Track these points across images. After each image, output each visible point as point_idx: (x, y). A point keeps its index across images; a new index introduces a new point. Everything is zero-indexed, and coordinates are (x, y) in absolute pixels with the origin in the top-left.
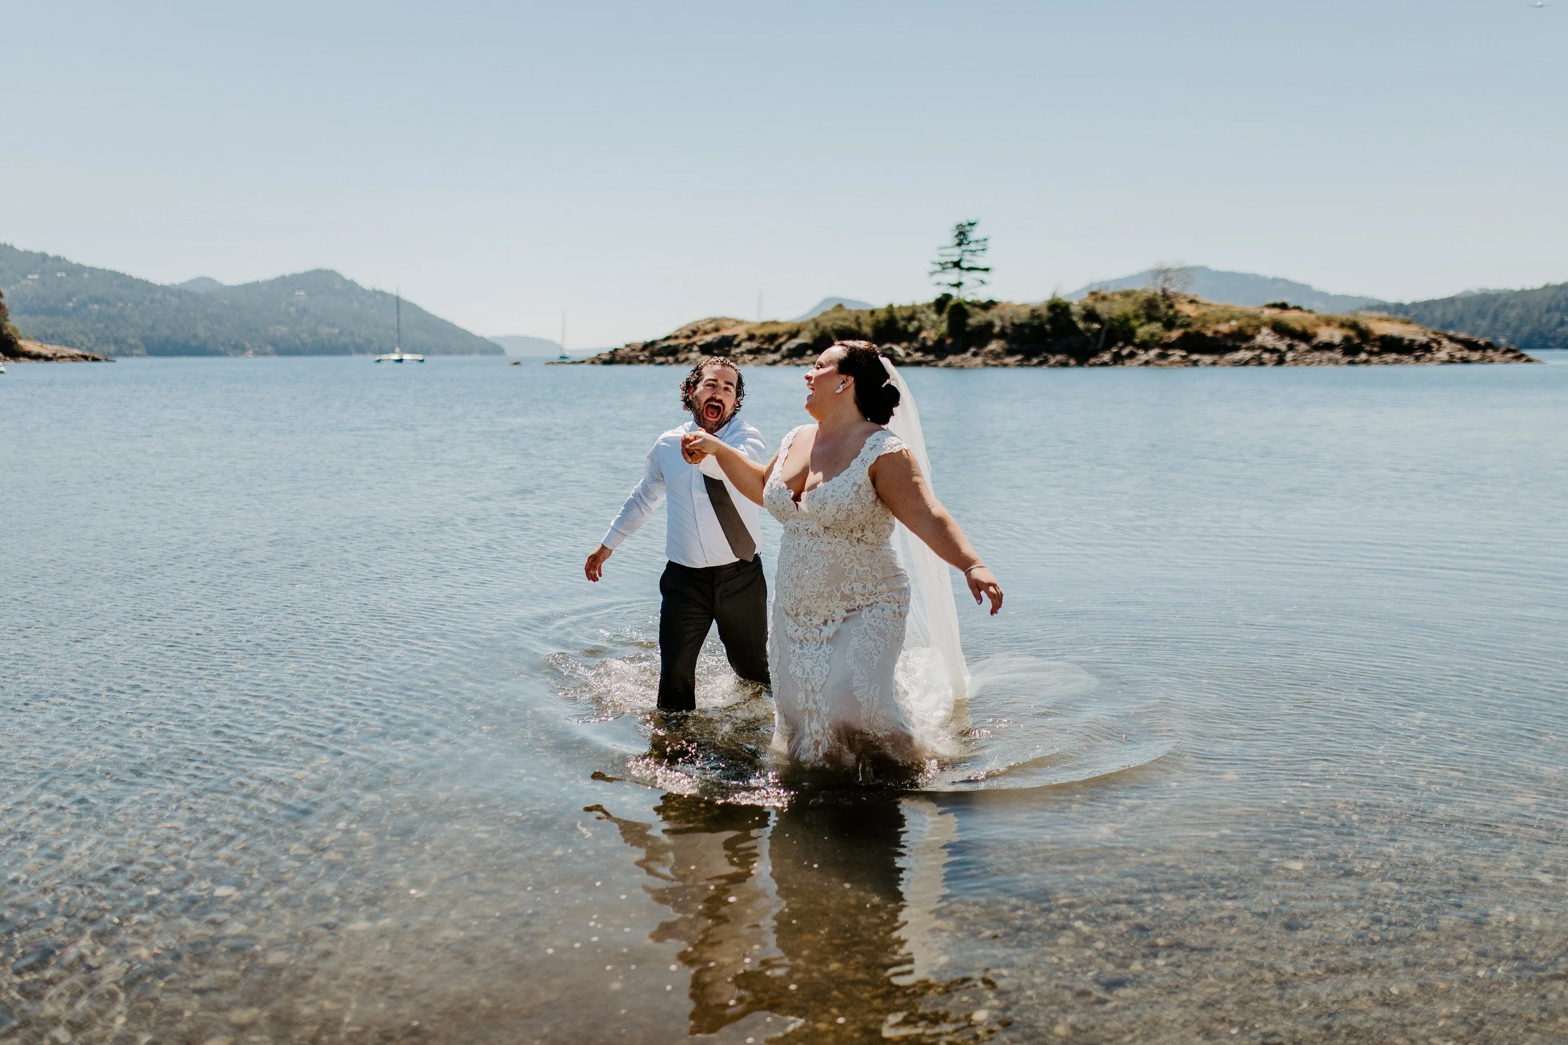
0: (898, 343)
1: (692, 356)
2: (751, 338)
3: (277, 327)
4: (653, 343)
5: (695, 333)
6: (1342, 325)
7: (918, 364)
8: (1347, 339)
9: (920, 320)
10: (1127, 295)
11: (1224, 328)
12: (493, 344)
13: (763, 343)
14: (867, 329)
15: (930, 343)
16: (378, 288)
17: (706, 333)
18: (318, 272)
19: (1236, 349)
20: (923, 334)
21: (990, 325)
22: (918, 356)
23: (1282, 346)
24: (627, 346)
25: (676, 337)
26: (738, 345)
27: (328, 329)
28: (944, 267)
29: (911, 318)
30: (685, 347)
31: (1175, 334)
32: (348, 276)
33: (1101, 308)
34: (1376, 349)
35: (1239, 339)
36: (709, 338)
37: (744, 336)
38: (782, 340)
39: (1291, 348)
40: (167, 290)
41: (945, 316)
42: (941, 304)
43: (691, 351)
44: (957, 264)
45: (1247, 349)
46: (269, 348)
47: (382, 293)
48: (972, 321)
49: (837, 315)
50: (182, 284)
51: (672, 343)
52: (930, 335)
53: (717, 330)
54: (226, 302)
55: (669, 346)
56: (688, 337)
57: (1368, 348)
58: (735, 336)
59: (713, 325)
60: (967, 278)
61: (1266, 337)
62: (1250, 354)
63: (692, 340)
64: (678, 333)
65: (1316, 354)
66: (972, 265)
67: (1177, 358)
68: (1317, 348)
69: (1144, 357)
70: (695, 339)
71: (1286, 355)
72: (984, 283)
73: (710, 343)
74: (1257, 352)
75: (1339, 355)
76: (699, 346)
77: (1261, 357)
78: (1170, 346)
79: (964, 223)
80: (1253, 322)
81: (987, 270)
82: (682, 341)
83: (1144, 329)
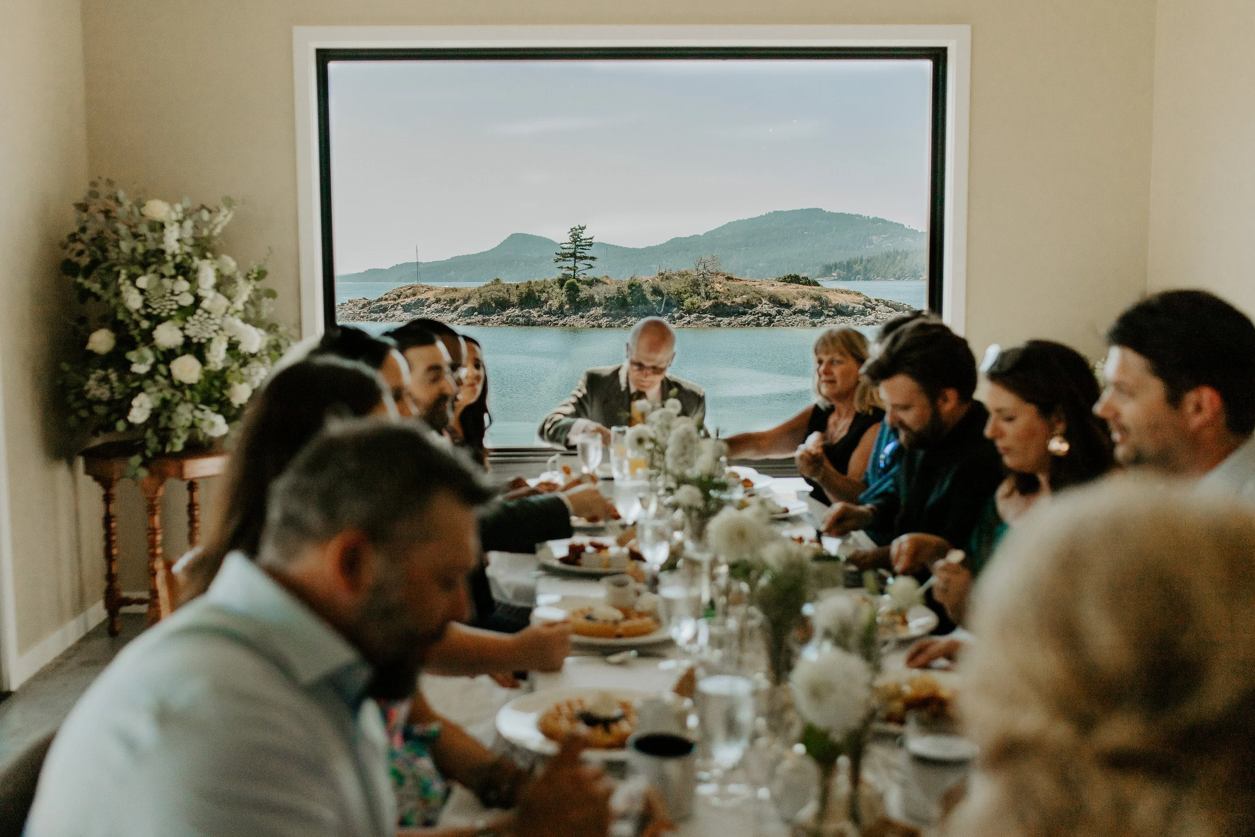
0: (533, 308)
1: (397, 313)
2: (438, 301)
4: (370, 303)
5: (399, 296)
6: (812, 298)
7: (545, 323)
8: (813, 307)
9: (548, 293)
10: (682, 275)
11: (738, 300)
13: (445, 305)
14: (514, 299)
15: (554, 308)
17: (407, 297)
19: (744, 314)
20: (550, 302)
21: (592, 297)
22: (546, 318)
23: (773, 312)
24: (351, 301)
25: (386, 300)
26: (429, 306)
28: (564, 256)
29: (542, 291)
30: (392, 306)
31: (708, 304)
33: (663, 286)
34: (831, 313)
35: (748, 306)
36: (408, 300)
37: (434, 299)
38: (458, 303)
39: (779, 313)
41: (564, 290)
42: (561, 282)
43: (395, 309)
44: (573, 255)
45: (751, 314)
48: (582, 295)
49: (495, 287)
51: (383, 303)
52: (555, 304)
53: (414, 294)
55: (381, 306)
56: (395, 299)
57: (826, 312)
58: (427, 299)
59: (411, 291)
60: (580, 265)
61: (765, 307)
62: (752, 317)
63: (397, 301)
64: (387, 296)
65: (794, 317)
66: (583, 254)
67: (708, 320)
68: (795, 313)
69: (688, 319)
70: (399, 301)
71: (775, 317)
72: (591, 267)
73: (409, 305)
74: (757, 316)
75: (807, 318)
76: (402, 306)
77: (759, 319)
78: (704, 312)
79: (578, 227)
80: (758, 296)
81: (593, 258)
82: (390, 302)
83: (689, 300)
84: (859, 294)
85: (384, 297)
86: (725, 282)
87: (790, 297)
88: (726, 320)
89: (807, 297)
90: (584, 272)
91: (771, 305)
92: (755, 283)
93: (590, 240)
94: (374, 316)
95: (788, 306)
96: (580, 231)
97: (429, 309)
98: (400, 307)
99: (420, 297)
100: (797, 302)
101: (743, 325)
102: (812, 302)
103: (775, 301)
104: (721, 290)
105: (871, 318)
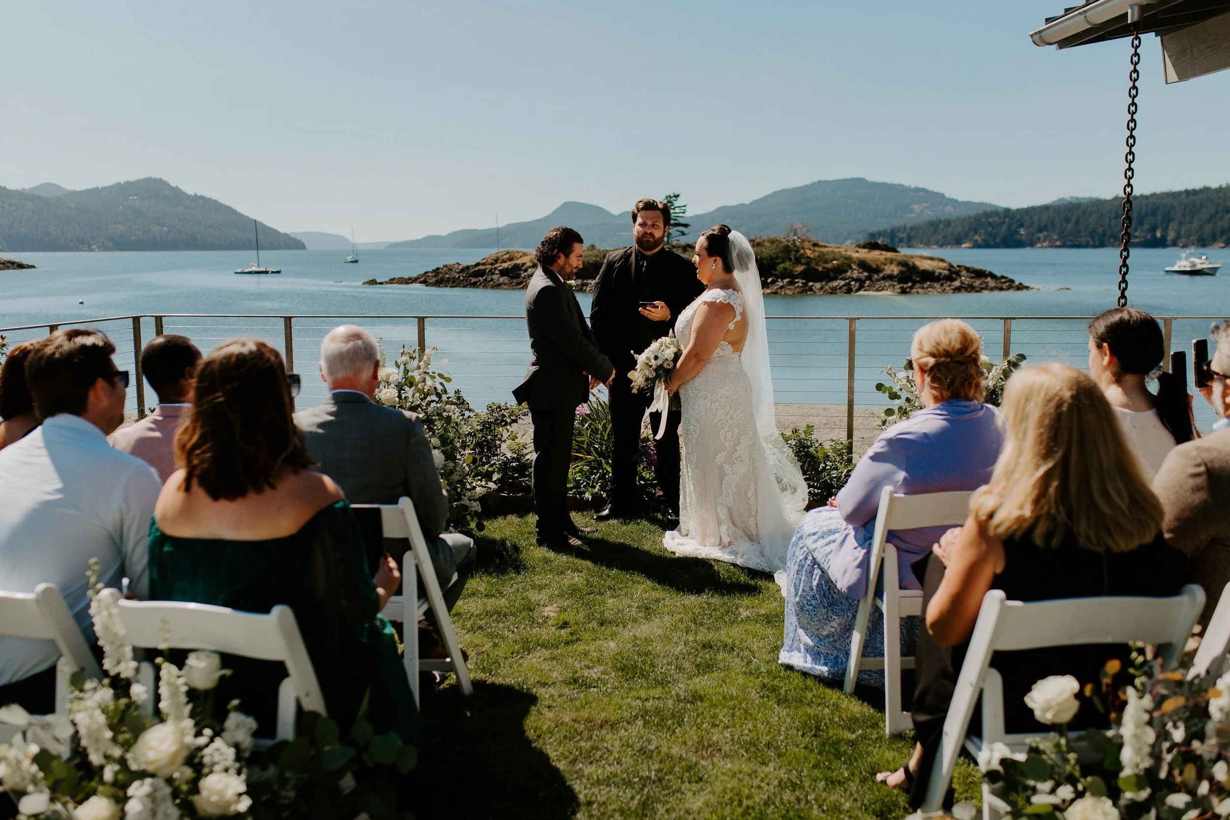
1: (495, 277)
3: (116, 226)
4: (468, 267)
5: (496, 261)
8: (901, 272)
10: (772, 242)
11: (829, 266)
12: (295, 240)
16: (199, 194)
17: (504, 261)
18: (149, 180)
19: (836, 279)
23: (863, 277)
24: (445, 266)
25: (484, 264)
27: (158, 228)
30: (490, 271)
31: (800, 269)
32: (173, 184)
35: (839, 272)
36: (505, 265)
39: (868, 278)
40: (21, 195)
43: (493, 274)
45: (841, 279)
46: (111, 244)
47: (202, 198)
49: (590, 253)
50: (31, 189)
51: (481, 268)
53: (511, 259)
54: (73, 206)
55: (479, 270)
56: (492, 264)
58: (524, 264)
59: (507, 256)
62: (843, 283)
63: (495, 266)
64: (484, 261)
65: (883, 282)
66: (676, 222)
67: (800, 284)
68: (883, 278)
69: (781, 284)
70: (497, 265)
71: (865, 283)
72: (683, 234)
73: (507, 269)
74: (847, 281)
75: (896, 283)
76: (499, 270)
77: (850, 285)
78: (797, 277)
79: (672, 195)
80: (847, 262)
81: (686, 226)
82: (488, 267)
83: (782, 265)
84: (942, 260)
85: (481, 262)
86: (812, 248)
87: (879, 264)
88: (818, 285)
89: (895, 263)
90: (677, 238)
91: (861, 270)
92: (841, 250)
93: (683, 208)
94: (473, 280)
95: (878, 270)
96: (674, 198)
97: (526, 274)
98: (497, 272)
99: (517, 262)
100: (886, 268)
101: (833, 291)
102: (900, 268)
103: (863, 265)
104: (812, 256)
105: (957, 283)
